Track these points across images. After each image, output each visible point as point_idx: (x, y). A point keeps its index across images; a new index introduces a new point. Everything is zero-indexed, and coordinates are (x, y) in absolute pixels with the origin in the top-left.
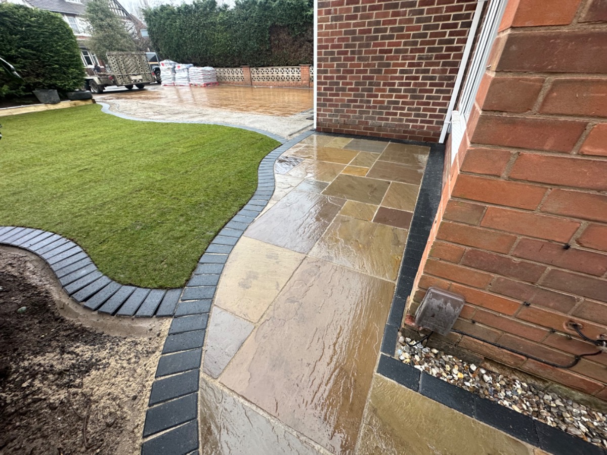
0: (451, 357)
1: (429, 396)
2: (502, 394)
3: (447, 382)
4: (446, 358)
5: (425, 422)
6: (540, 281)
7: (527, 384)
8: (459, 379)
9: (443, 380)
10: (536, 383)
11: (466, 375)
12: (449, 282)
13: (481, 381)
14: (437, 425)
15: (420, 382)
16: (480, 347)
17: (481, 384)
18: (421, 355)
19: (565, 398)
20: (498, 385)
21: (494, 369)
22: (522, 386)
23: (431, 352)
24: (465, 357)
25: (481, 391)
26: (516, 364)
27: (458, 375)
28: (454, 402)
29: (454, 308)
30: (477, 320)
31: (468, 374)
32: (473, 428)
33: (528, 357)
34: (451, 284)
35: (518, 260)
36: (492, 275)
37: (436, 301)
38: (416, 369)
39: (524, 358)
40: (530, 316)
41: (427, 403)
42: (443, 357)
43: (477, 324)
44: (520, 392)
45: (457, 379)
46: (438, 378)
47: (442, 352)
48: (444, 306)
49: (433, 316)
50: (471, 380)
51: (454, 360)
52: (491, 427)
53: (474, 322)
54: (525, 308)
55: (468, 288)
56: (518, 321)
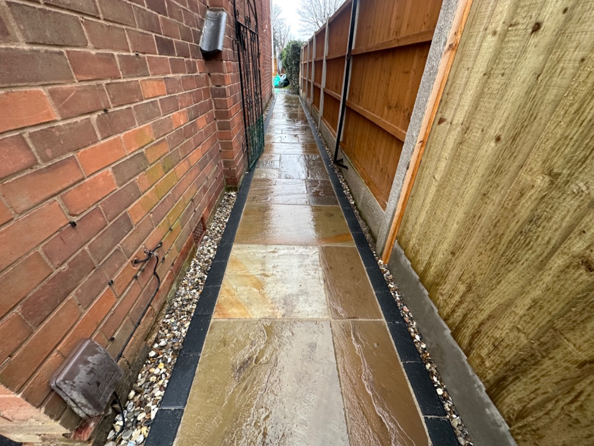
0: (140, 376)
1: (186, 396)
2: (176, 333)
3: (169, 379)
4: (141, 381)
5: (212, 397)
6: (95, 262)
7: (167, 314)
8: (165, 367)
9: (168, 384)
10: (166, 308)
11: (160, 361)
12: (55, 354)
13: (166, 348)
14: (213, 386)
15: (173, 409)
16: (136, 341)
17: (169, 348)
18: (137, 411)
19: (176, 295)
20: (168, 335)
21: (154, 336)
22: (168, 318)
23: (133, 399)
24: (142, 360)
25: (176, 348)
26: (153, 316)
27: (161, 369)
28: (189, 372)
29: (97, 352)
30: (111, 334)
31: (159, 359)
32: (209, 356)
33: (149, 305)
34: (58, 351)
35: (65, 266)
36: (69, 298)
37: (79, 375)
38: (156, 416)
39: (150, 308)
40: (121, 286)
41: (194, 398)
42: (139, 384)
43: (115, 337)
44: (173, 320)
45: (165, 370)
46: (165, 389)
47: (134, 385)
48: (91, 365)
49: (98, 384)
50: (166, 356)
51: (143, 372)
52: (205, 342)
53: (112, 339)
54: (114, 286)
55: (73, 330)
56: (122, 298)
